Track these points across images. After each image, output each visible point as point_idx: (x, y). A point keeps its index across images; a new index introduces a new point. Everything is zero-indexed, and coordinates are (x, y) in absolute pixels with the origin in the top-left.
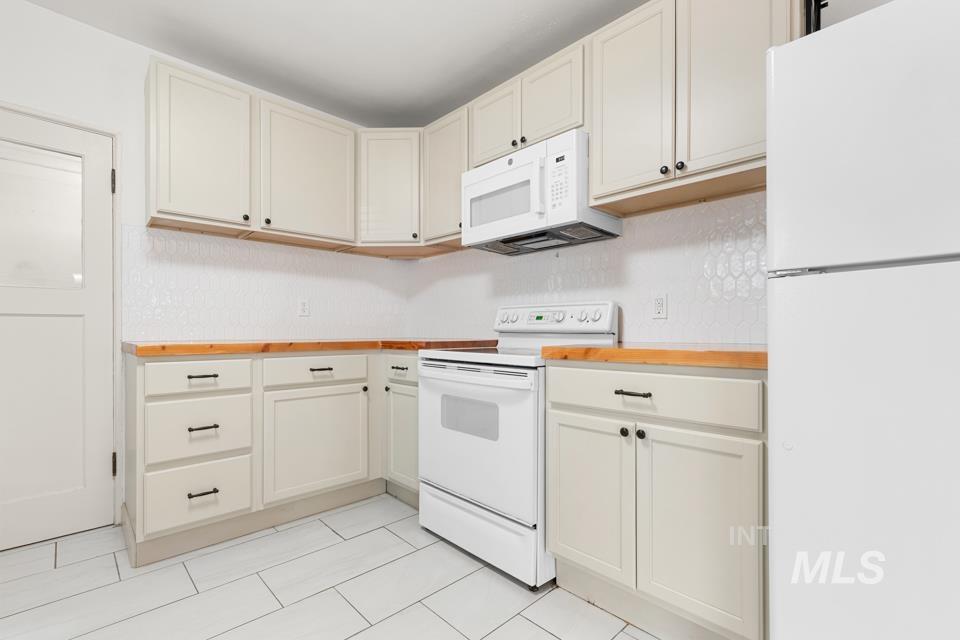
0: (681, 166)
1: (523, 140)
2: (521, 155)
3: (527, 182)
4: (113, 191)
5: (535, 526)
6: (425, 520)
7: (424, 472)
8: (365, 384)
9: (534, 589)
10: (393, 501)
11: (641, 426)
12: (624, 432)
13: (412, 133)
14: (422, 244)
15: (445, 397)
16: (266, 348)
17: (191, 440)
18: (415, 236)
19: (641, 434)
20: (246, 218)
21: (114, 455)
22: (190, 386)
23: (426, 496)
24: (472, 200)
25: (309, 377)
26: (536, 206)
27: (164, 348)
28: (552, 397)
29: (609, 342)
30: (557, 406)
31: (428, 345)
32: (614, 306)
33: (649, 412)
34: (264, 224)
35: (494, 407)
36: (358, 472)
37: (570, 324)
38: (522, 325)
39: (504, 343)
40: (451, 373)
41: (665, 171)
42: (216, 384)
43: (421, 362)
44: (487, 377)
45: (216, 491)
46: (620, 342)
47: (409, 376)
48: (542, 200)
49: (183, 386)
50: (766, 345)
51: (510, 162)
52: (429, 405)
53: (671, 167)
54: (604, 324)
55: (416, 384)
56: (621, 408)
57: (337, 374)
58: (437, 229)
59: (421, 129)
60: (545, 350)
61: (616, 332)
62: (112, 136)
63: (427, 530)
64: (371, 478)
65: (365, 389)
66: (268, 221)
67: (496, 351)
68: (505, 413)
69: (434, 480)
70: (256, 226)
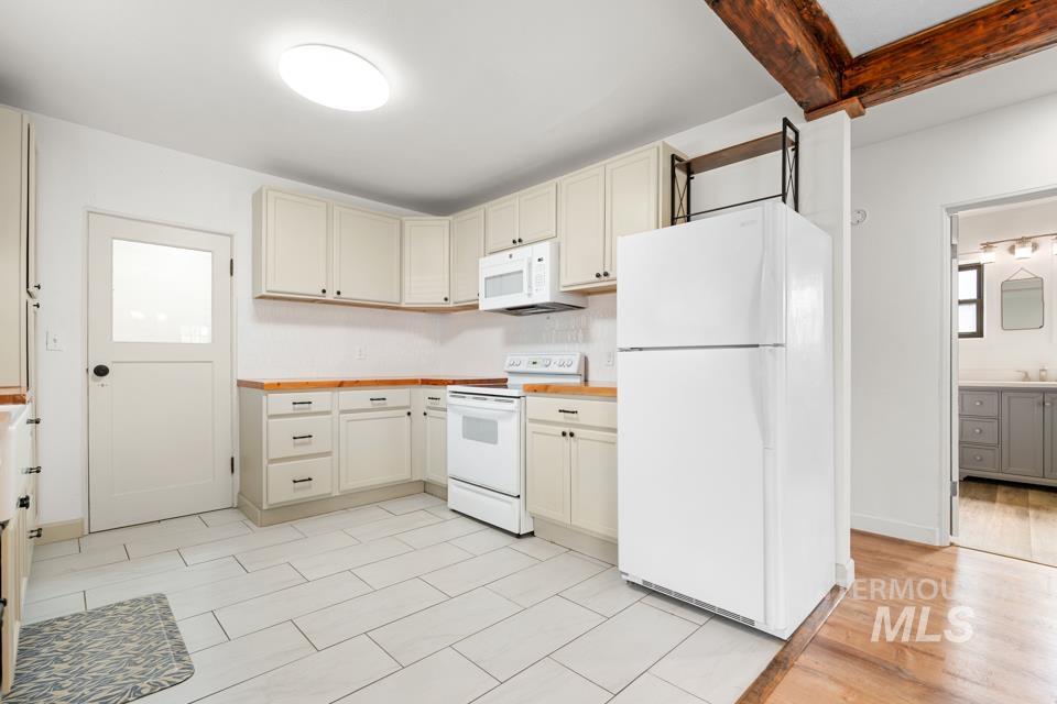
0: (606, 274)
1: (520, 241)
2: (518, 252)
3: (521, 272)
4: (232, 274)
5: (519, 496)
6: (452, 504)
7: (451, 470)
8: (408, 410)
9: (519, 536)
10: (429, 496)
11: (573, 430)
12: (564, 434)
13: (444, 221)
14: (451, 305)
15: (464, 417)
16: (341, 384)
17: (295, 445)
18: (446, 299)
19: (572, 435)
20: (324, 291)
21: (232, 459)
22: (294, 409)
23: (453, 487)
24: (486, 279)
25: (369, 405)
26: (526, 290)
27: (279, 384)
28: (530, 416)
29: (577, 381)
30: (532, 421)
31: (454, 382)
32: (581, 356)
33: (576, 422)
34: (335, 295)
35: (495, 423)
36: (404, 475)
37: (554, 368)
38: (521, 368)
39: (512, 381)
40: (469, 401)
41: (598, 276)
42: (309, 408)
43: (448, 394)
44: (491, 403)
45: (310, 479)
46: (586, 381)
47: (441, 404)
48: (530, 287)
49: (290, 409)
50: (616, 383)
51: (511, 256)
52: (454, 423)
53: (602, 273)
54: (573, 369)
55: (445, 410)
56: (563, 420)
57: (389, 403)
58: (462, 297)
59: (450, 218)
60: (525, 386)
61: (583, 373)
62: (231, 236)
63: (454, 511)
64: (414, 479)
65: (409, 414)
66: (339, 293)
67: (506, 387)
68: (502, 426)
69: (459, 476)
70: (330, 296)
